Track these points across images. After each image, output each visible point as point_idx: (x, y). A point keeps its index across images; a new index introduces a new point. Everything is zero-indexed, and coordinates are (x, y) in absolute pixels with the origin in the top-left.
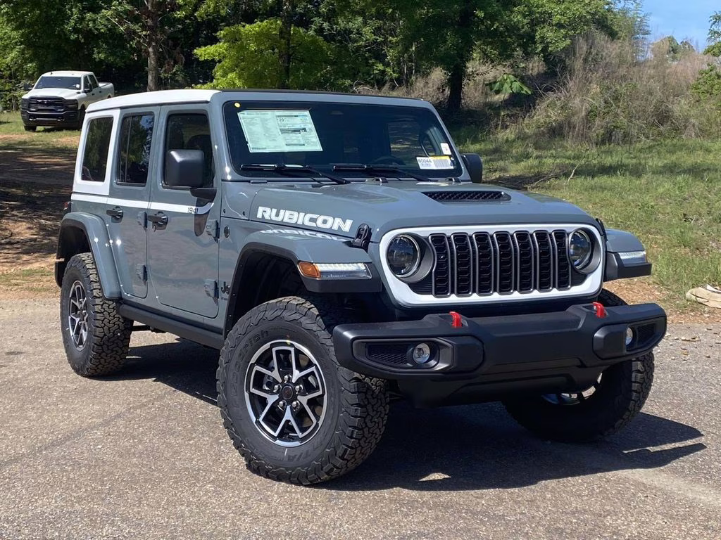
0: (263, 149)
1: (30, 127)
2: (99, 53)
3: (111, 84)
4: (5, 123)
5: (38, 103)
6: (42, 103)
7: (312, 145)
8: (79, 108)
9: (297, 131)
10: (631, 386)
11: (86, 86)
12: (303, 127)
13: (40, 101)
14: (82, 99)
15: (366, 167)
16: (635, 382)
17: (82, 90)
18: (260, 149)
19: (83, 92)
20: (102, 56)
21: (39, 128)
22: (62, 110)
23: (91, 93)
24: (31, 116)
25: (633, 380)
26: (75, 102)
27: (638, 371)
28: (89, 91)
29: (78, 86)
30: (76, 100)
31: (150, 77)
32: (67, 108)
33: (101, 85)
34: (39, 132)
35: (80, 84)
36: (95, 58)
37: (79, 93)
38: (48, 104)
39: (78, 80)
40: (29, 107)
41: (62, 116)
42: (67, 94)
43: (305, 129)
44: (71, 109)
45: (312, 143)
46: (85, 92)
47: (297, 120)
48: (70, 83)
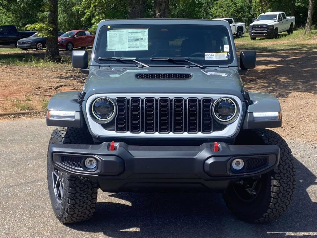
0: (114, 49)
1: (253, 38)
2: (298, 2)
3: (294, 17)
4: (247, 36)
5: (256, 27)
6: (258, 27)
7: (143, 47)
8: (274, 29)
9: (138, 40)
10: (270, 194)
11: (279, 19)
12: (141, 38)
13: (257, 26)
14: (276, 25)
15: (168, 58)
16: (273, 192)
17: (277, 20)
18: (113, 49)
19: (277, 21)
20: (299, 4)
21: (257, 38)
22: (266, 30)
23: (282, 21)
24: (253, 33)
25: (271, 190)
26: (272, 26)
27: (275, 186)
28: (280, 21)
29: (275, 19)
30: (273, 25)
31: (309, 13)
32: (268, 29)
33: (288, 17)
34: (257, 40)
35: (276, 18)
36: (296, 5)
37: (275, 22)
38: (260, 27)
39: (275, 16)
40: (252, 29)
41: (266, 33)
42: (269, 22)
43: (142, 39)
44: (271, 29)
45: (144, 46)
46: (278, 21)
47: (140, 34)
48: (271, 18)
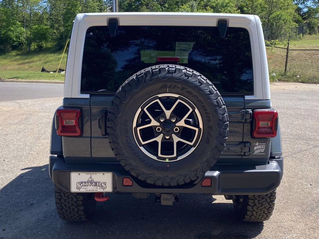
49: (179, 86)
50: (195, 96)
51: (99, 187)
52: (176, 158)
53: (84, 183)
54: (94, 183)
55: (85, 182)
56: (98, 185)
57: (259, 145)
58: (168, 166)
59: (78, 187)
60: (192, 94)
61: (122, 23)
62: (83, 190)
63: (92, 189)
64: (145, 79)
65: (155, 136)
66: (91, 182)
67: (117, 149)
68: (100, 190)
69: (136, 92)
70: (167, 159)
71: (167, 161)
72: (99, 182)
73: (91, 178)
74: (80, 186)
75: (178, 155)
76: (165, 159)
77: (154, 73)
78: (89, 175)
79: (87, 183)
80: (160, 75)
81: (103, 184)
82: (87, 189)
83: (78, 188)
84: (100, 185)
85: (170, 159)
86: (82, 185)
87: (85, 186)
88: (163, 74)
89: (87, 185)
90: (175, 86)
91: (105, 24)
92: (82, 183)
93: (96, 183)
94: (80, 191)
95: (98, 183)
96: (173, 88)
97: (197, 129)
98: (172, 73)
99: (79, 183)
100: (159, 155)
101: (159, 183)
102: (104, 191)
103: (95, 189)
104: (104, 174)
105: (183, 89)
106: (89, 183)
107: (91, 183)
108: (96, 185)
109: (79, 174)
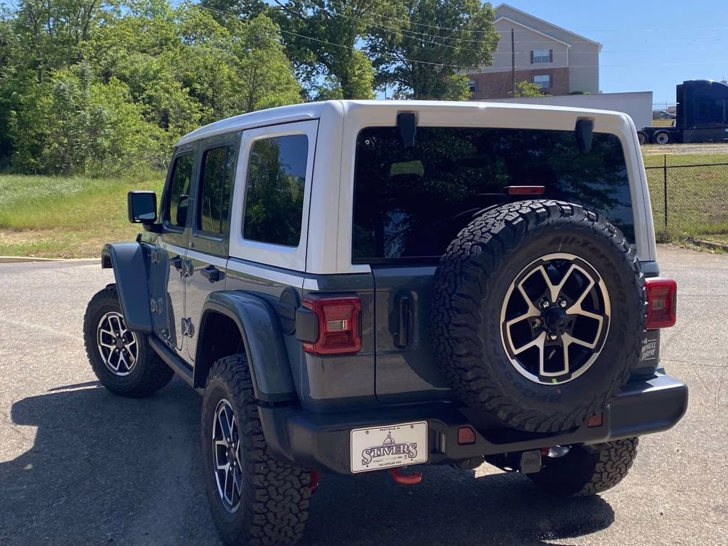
49: (580, 238)
50: (603, 256)
51: (403, 455)
52: (568, 376)
53: (376, 450)
54: (394, 448)
55: (379, 449)
56: (402, 452)
57: (648, 343)
58: (559, 391)
59: (366, 461)
60: (599, 252)
61: (423, 121)
62: (374, 466)
63: (390, 461)
64: (527, 228)
65: (533, 335)
66: (391, 447)
67: (476, 368)
68: (405, 461)
69: (514, 253)
70: (554, 379)
71: (555, 382)
72: (404, 445)
73: (389, 437)
74: (368, 457)
75: (572, 370)
76: (549, 379)
77: (541, 216)
78: (387, 432)
79: (382, 449)
80: (550, 219)
81: (411, 448)
82: (381, 463)
83: (364, 462)
84: (405, 450)
85: (559, 378)
86: (372, 454)
87: (379, 456)
88: (555, 218)
89: (382, 454)
90: (573, 239)
91: (392, 122)
92: (372, 450)
93: (398, 447)
94: (368, 468)
95: (402, 446)
96: (571, 243)
97: (600, 318)
98: (568, 215)
99: (367, 450)
100: (542, 373)
101: (544, 429)
102: (413, 462)
103: (395, 461)
104: (412, 427)
105: (585, 244)
106: (386, 449)
107: (389, 447)
108: (398, 452)
109: (367, 432)
